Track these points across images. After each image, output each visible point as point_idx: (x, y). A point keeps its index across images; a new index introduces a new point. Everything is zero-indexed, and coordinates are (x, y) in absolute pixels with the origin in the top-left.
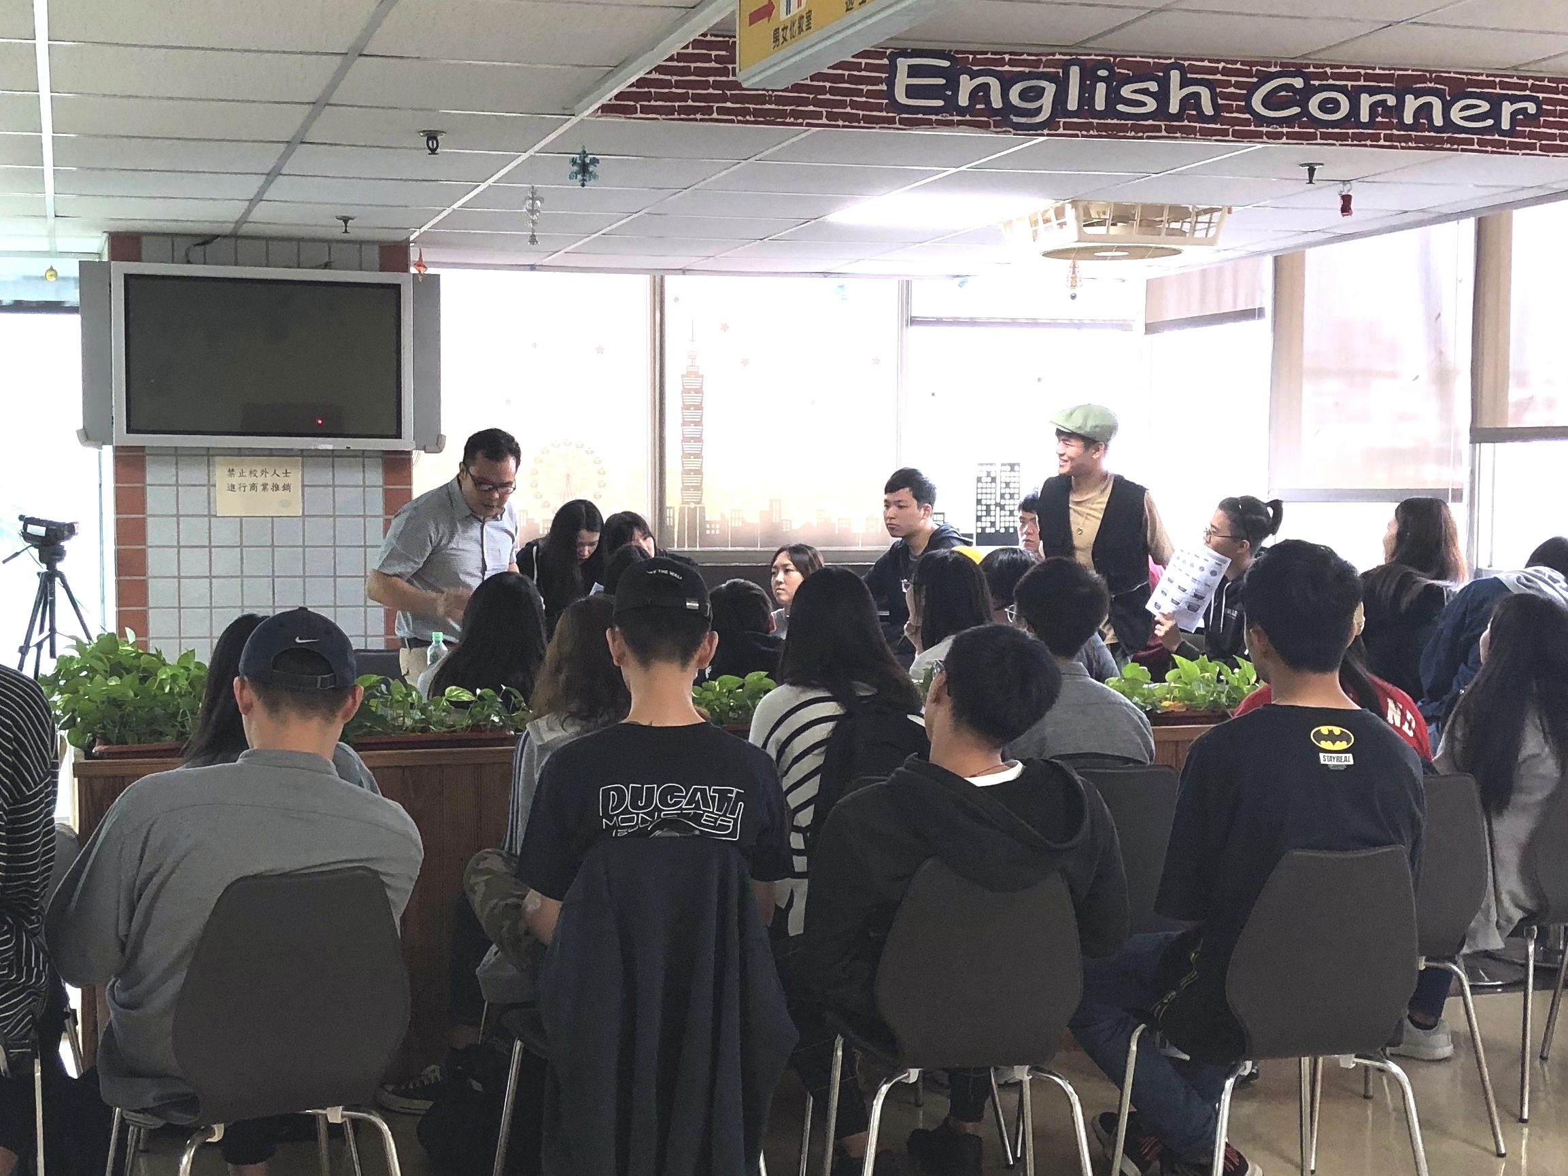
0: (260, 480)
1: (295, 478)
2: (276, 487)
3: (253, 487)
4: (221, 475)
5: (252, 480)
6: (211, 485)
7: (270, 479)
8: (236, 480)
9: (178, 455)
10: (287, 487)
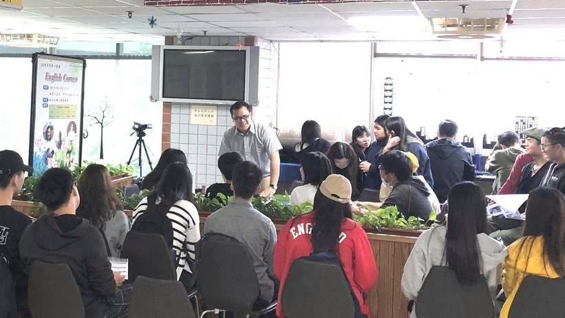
0: (204, 113)
1: (215, 113)
2: (209, 116)
3: (202, 115)
4: (193, 111)
5: (202, 113)
6: (189, 114)
7: (207, 113)
8: (197, 113)
9: (180, 104)
10: (212, 116)
